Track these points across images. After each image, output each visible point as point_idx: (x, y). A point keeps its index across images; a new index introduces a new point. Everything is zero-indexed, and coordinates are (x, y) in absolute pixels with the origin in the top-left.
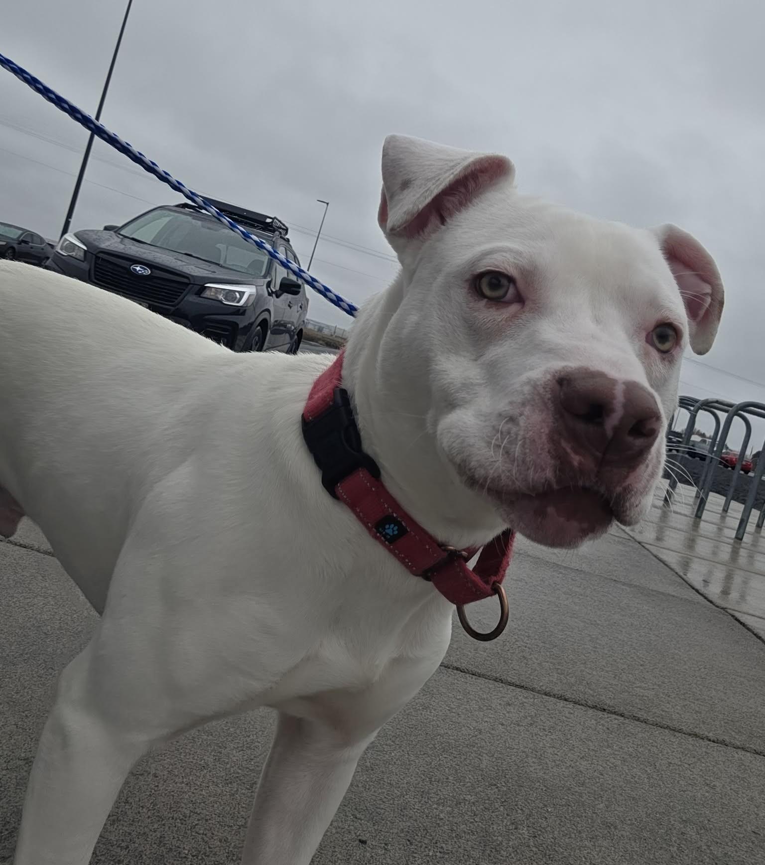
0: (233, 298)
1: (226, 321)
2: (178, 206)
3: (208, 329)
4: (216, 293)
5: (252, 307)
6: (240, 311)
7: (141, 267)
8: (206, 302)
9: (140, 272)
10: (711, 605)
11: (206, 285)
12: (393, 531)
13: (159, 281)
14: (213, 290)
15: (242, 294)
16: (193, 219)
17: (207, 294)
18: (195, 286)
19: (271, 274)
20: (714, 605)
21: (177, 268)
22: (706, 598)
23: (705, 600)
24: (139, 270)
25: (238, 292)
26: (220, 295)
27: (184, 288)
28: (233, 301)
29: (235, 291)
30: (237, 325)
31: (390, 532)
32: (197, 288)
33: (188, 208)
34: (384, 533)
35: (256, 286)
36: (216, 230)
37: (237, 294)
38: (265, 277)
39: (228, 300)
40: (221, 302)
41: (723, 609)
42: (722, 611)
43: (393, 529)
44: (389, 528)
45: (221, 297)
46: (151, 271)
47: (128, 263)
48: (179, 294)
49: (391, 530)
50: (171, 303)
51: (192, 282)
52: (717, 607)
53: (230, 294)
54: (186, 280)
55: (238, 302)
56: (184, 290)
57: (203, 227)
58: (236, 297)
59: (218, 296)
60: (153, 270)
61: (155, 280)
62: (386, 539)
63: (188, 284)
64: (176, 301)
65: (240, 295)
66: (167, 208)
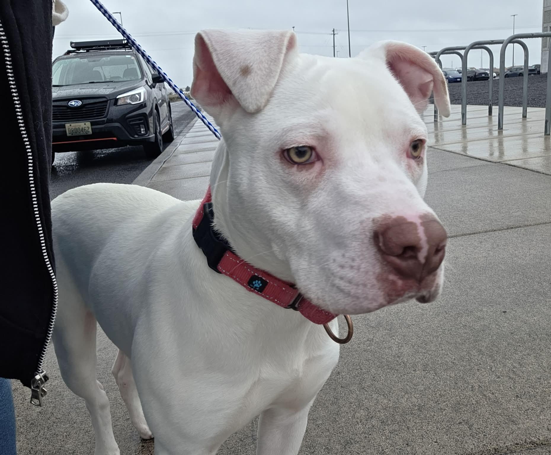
0: (135, 99)
1: (139, 114)
2: (65, 54)
3: (131, 123)
4: (125, 100)
5: (148, 100)
6: (143, 106)
7: (74, 102)
8: (123, 107)
9: (75, 105)
10: (491, 163)
11: (117, 97)
12: (259, 284)
13: (90, 106)
14: (122, 98)
15: (139, 94)
16: (81, 59)
17: (120, 102)
18: (112, 100)
19: (145, 75)
20: (493, 162)
21: (95, 94)
22: (486, 161)
23: (487, 162)
24: (74, 104)
25: (137, 94)
26: (127, 100)
27: (106, 104)
28: (136, 101)
29: (134, 95)
30: (145, 114)
31: (257, 285)
32: (113, 101)
33: (71, 53)
34: (254, 287)
35: (144, 86)
36: (98, 61)
37: (137, 95)
38: (142, 78)
39: (133, 101)
40: (130, 104)
41: (499, 162)
42: (499, 163)
43: (258, 283)
44: (255, 284)
45: (129, 101)
46: (82, 102)
47: (65, 102)
48: (105, 109)
49: (257, 284)
50: (102, 117)
51: (109, 99)
52: (495, 163)
53: (132, 97)
54: (104, 99)
55: (140, 100)
56: (106, 105)
57: (89, 61)
58: (137, 98)
59: (126, 101)
60: (83, 100)
61: (87, 106)
62: (258, 291)
63: (106, 101)
64: (105, 114)
65: (139, 95)
66: (60, 58)
